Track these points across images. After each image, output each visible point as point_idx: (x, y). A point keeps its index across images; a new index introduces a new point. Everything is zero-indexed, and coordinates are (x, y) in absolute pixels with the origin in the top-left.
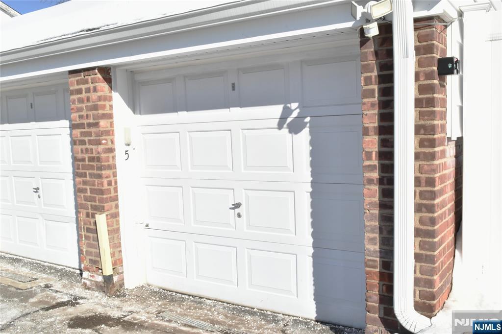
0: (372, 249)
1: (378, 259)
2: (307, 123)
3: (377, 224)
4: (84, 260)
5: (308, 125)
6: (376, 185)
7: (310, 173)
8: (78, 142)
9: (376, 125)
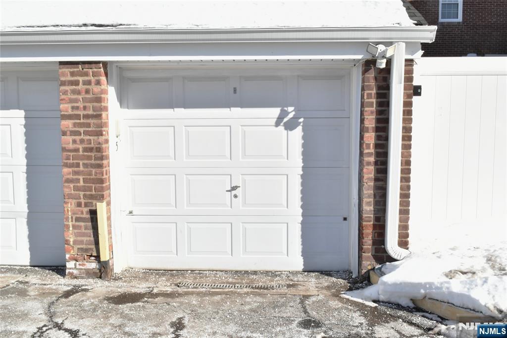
0: (368, 209)
1: (372, 216)
2: (301, 123)
3: (372, 192)
4: (71, 250)
5: (302, 124)
6: (372, 166)
7: (302, 160)
8: (68, 132)
9: (374, 125)
